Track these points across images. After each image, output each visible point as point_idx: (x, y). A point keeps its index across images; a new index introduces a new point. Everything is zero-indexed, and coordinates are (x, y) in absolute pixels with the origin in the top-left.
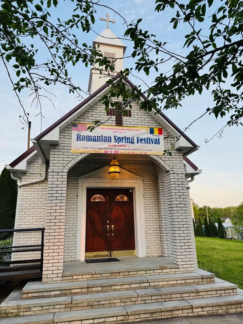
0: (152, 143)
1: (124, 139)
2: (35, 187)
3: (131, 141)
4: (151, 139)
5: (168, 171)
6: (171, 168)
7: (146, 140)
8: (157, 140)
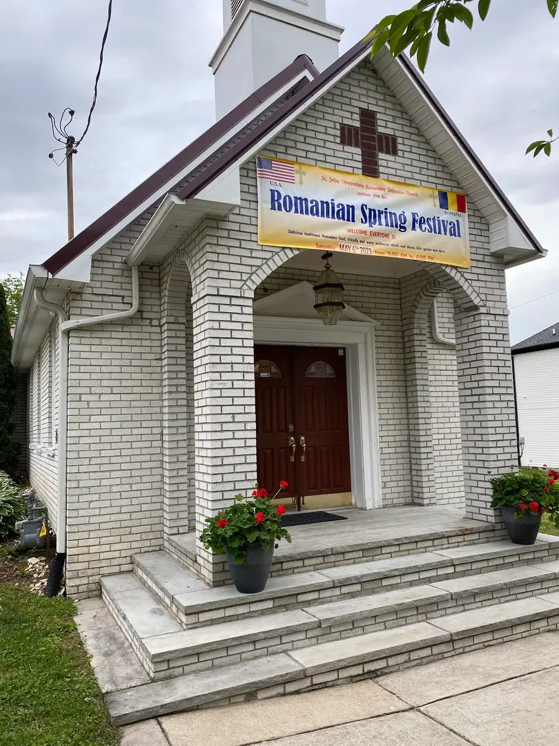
0: (445, 234)
1: (383, 216)
2: (109, 333)
3: (399, 223)
4: (443, 221)
5: (476, 306)
6: (482, 300)
7: (432, 223)
8: (454, 224)
